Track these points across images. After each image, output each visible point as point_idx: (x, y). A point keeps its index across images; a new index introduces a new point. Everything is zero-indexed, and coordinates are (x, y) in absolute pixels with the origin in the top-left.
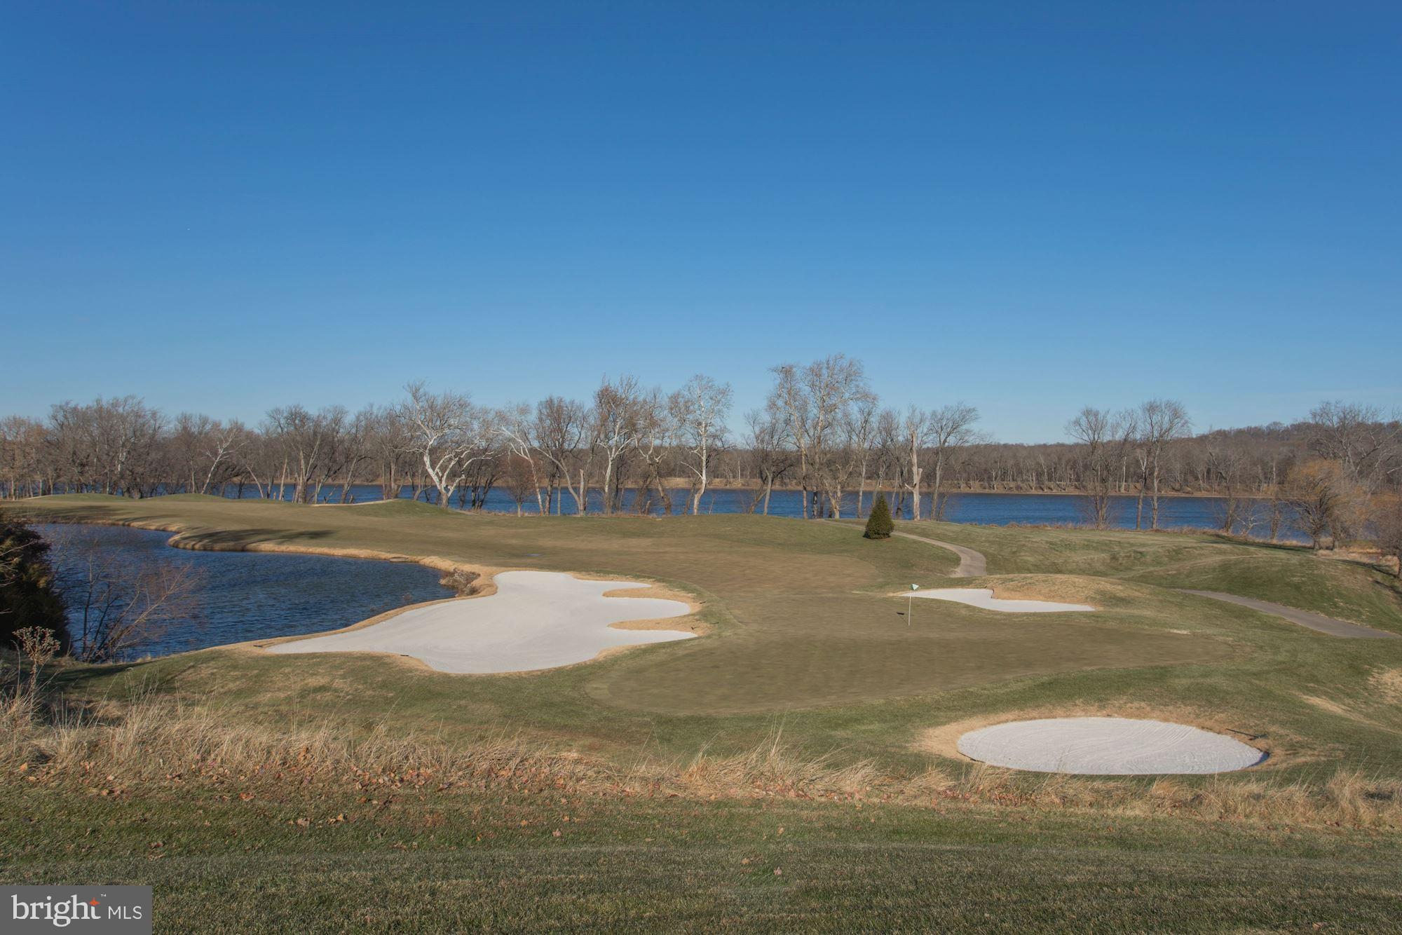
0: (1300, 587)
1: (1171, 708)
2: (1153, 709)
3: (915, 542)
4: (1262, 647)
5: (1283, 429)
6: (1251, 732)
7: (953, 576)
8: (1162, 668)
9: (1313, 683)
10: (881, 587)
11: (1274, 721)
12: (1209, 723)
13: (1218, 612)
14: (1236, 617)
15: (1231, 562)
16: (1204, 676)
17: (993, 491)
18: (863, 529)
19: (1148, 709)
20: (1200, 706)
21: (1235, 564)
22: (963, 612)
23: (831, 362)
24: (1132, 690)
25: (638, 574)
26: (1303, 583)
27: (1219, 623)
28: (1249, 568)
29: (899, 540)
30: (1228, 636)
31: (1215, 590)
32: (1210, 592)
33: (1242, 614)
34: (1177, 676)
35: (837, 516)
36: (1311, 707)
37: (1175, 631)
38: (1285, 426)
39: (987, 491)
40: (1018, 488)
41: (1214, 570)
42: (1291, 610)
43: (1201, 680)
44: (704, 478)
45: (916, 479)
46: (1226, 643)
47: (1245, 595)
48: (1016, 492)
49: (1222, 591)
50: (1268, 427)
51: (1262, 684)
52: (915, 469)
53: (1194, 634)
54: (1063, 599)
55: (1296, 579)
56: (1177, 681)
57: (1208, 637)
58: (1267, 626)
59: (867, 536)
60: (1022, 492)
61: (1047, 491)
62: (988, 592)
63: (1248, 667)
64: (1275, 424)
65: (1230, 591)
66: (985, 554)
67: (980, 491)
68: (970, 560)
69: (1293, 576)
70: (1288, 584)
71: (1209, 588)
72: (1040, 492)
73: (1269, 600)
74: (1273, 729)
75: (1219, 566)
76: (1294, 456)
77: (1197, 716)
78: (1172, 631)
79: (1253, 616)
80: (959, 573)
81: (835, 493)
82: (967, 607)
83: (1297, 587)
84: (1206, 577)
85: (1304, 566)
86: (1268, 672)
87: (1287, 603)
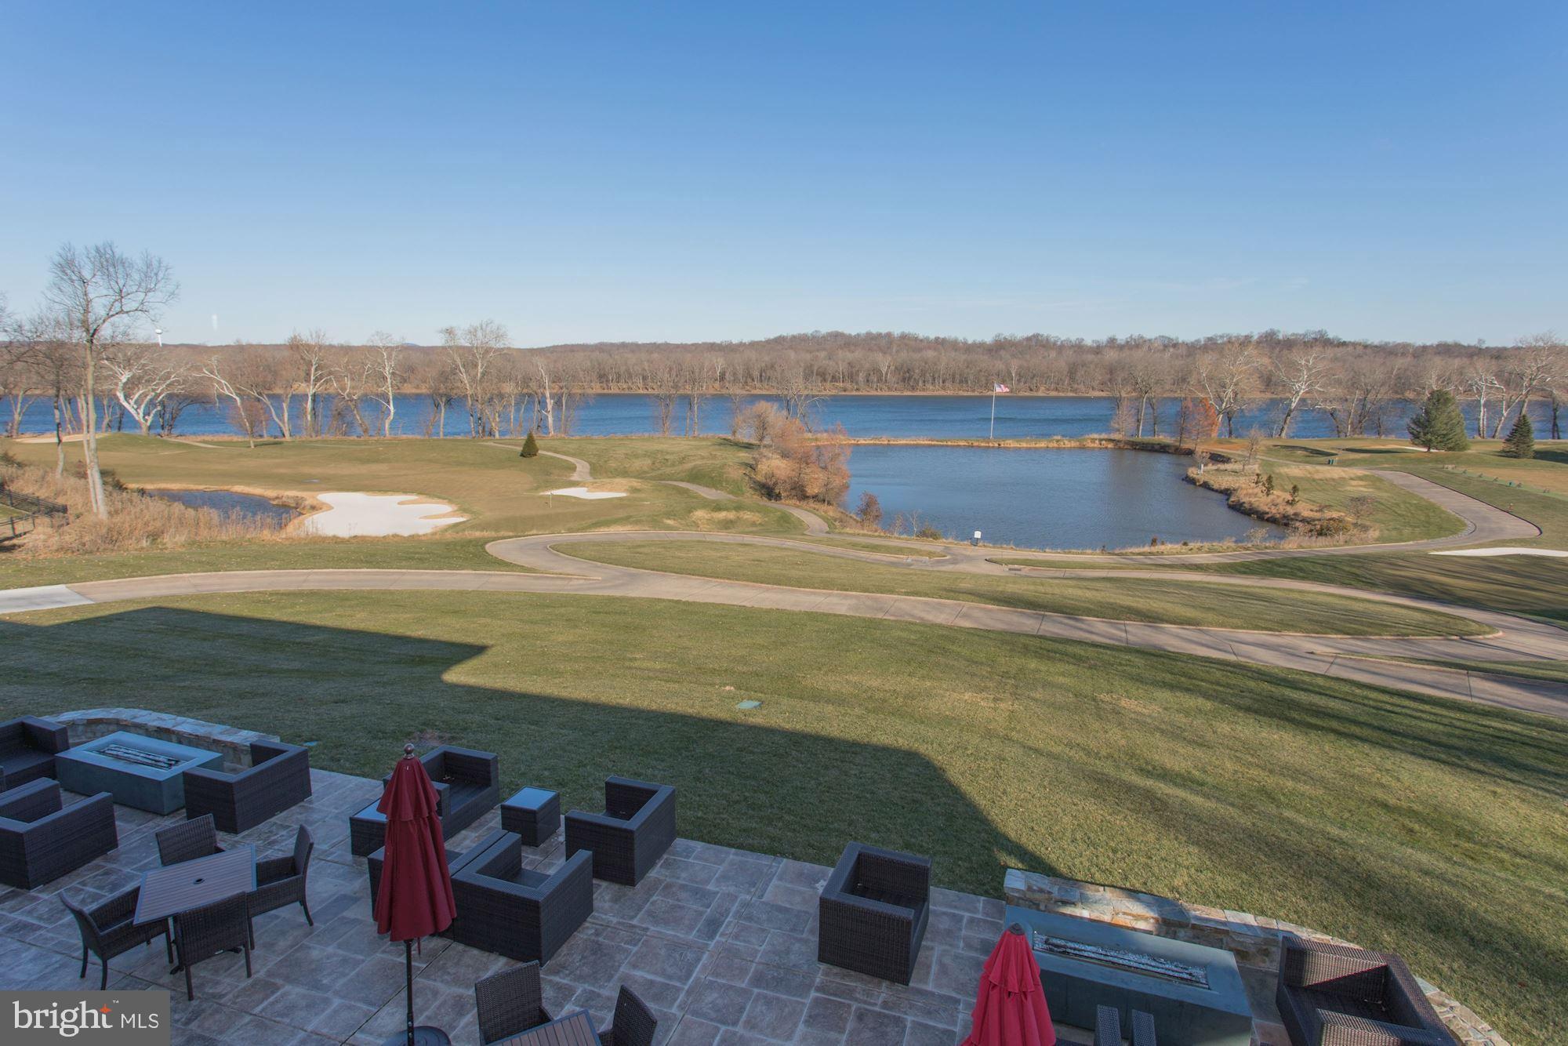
3: (552, 458)
7: (573, 479)
10: (537, 489)
17: (610, 392)
18: (520, 449)
22: (573, 500)
23: (484, 326)
25: (405, 491)
29: (543, 456)
31: (682, 481)
32: (676, 481)
35: (497, 436)
38: (823, 334)
39: (606, 391)
40: (630, 388)
44: (392, 408)
45: (550, 407)
48: (627, 392)
49: (684, 481)
52: (548, 401)
54: (616, 491)
59: (522, 455)
60: (632, 392)
61: (650, 391)
62: (586, 489)
66: (591, 464)
67: (600, 391)
68: (582, 467)
72: (645, 392)
80: (575, 477)
81: (494, 418)
82: (575, 498)
84: (685, 474)
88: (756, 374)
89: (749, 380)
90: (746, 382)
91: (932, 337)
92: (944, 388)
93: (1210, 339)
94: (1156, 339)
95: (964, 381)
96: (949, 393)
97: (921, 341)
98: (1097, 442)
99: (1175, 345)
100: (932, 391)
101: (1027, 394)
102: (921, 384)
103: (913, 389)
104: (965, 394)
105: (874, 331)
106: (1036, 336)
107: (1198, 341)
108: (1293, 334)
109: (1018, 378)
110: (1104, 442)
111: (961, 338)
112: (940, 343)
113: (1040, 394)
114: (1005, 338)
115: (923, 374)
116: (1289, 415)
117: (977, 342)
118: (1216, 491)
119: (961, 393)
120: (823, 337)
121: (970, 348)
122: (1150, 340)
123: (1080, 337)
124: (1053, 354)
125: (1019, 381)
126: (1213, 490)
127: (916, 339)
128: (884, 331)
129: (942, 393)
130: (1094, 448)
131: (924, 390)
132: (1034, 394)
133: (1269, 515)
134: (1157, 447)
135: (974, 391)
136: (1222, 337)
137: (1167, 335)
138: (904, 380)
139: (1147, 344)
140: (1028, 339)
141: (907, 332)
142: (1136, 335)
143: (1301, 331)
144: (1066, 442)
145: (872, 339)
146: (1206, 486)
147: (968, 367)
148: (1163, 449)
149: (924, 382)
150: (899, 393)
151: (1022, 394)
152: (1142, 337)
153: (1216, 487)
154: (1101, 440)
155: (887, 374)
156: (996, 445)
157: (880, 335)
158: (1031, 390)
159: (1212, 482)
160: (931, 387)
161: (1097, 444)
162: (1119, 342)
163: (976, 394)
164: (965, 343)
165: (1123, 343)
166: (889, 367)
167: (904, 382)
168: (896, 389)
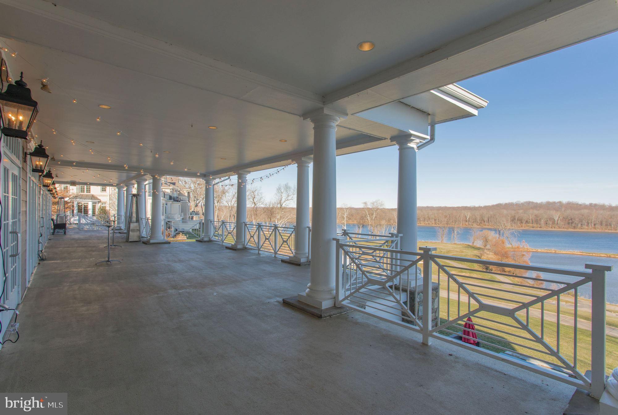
88: (486, 219)
89: (482, 222)
90: (481, 223)
92: (594, 228)
95: (608, 225)
96: (599, 230)
97: (581, 205)
100: (586, 229)
102: (579, 225)
103: (574, 228)
104: (610, 231)
115: (581, 221)
119: (607, 231)
120: (522, 204)
129: (593, 230)
131: (581, 229)
135: (615, 230)
147: (611, 218)
149: (582, 224)
155: (558, 220)
166: (559, 217)
167: (569, 225)
168: (564, 228)
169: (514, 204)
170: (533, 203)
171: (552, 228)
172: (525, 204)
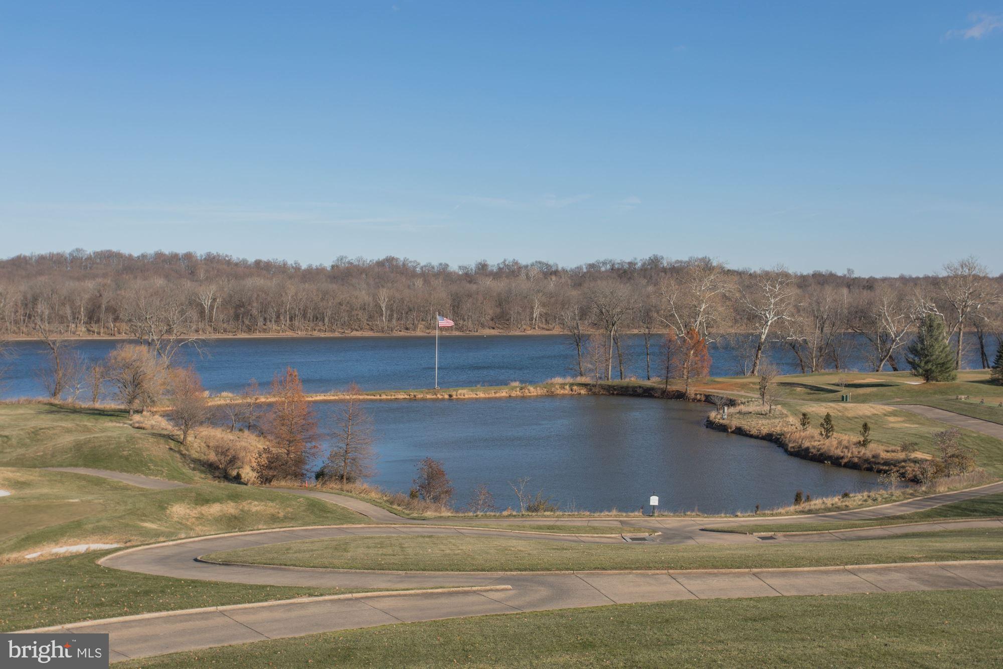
0: (128, 459)
1: (88, 538)
2: (80, 540)
4: (118, 503)
5: (86, 256)
6: (124, 541)
8: (77, 521)
9: (143, 516)
11: (132, 535)
12: (107, 541)
13: (84, 483)
14: (96, 485)
15: (82, 442)
16: (98, 522)
19: (79, 540)
20: (101, 535)
21: (85, 444)
24: (68, 534)
26: (130, 455)
27: (87, 490)
28: (95, 447)
30: (100, 499)
31: (76, 466)
32: (72, 468)
33: (98, 482)
34: (86, 524)
36: (145, 527)
37: (71, 501)
38: (88, 253)
41: (71, 449)
42: (125, 475)
43: (97, 524)
46: (100, 503)
47: (96, 468)
49: (81, 466)
50: (71, 254)
51: (123, 521)
53: (82, 500)
55: (125, 453)
56: (86, 526)
57: (89, 502)
58: (115, 488)
63: (115, 514)
64: (78, 250)
65: (86, 466)
69: (124, 451)
70: (121, 457)
71: (71, 465)
73: (111, 469)
74: (133, 537)
75: (74, 447)
76: (101, 296)
77: (101, 539)
78: (69, 501)
79: (104, 483)
83: (127, 459)
84: (66, 456)
85: (130, 443)
86: (124, 515)
87: (122, 471)
91: (251, 260)
92: (292, 327)
93: (592, 266)
94: (532, 265)
95: (318, 318)
96: (301, 334)
97: (236, 264)
98: (567, 387)
99: (556, 273)
100: (275, 331)
101: (402, 334)
102: (260, 322)
103: (249, 330)
104: (322, 335)
105: (167, 251)
106: (390, 260)
107: (579, 268)
108: (677, 262)
109: (388, 312)
110: (575, 388)
111: (290, 262)
112: (262, 268)
113: (419, 333)
114: (350, 263)
115: (263, 310)
116: (759, 349)
117: (314, 267)
118: (756, 437)
119: (316, 334)
120: (89, 258)
121: (311, 275)
122: (526, 267)
123: (443, 262)
124: (419, 283)
125: (391, 316)
126: (751, 436)
127: (229, 263)
128: (181, 250)
129: (290, 334)
130: (564, 395)
131: (265, 331)
132: (411, 333)
133: (845, 460)
134: (639, 391)
135: (334, 331)
136: (604, 263)
137: (544, 260)
138: (237, 317)
139: (523, 271)
140: (380, 264)
141: (214, 252)
142: (510, 259)
143: (685, 258)
144: (532, 389)
145: (164, 261)
146: (739, 431)
147: (322, 299)
148: (647, 393)
149: (265, 319)
150: (230, 336)
151: (396, 334)
152: (517, 263)
153: (754, 432)
154: (572, 385)
155: (212, 307)
156: (447, 397)
157: (175, 257)
158: (407, 329)
159: (746, 427)
160: (275, 327)
161: (567, 391)
162: (490, 269)
163: (337, 334)
164: (297, 269)
165: (495, 269)
166: (214, 300)
167: (238, 320)
168: (225, 331)
169: (66, 259)
170: (118, 256)
171: (197, 331)
172: (98, 261)
